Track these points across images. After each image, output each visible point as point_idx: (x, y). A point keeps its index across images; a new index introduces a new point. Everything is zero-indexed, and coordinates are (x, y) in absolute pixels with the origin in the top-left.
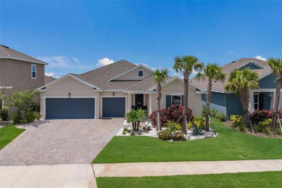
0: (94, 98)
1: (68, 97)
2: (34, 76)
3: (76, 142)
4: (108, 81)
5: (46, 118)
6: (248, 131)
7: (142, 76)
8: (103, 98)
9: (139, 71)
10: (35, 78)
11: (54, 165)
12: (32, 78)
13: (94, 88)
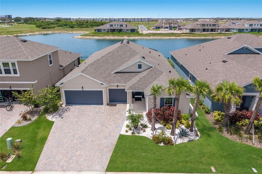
0: (102, 91)
1: (81, 90)
2: (51, 63)
3: (92, 141)
4: (113, 73)
5: (67, 104)
6: (226, 131)
7: (141, 68)
8: (109, 89)
9: (138, 65)
10: (52, 64)
11: (81, 171)
12: (50, 65)
13: (102, 84)
